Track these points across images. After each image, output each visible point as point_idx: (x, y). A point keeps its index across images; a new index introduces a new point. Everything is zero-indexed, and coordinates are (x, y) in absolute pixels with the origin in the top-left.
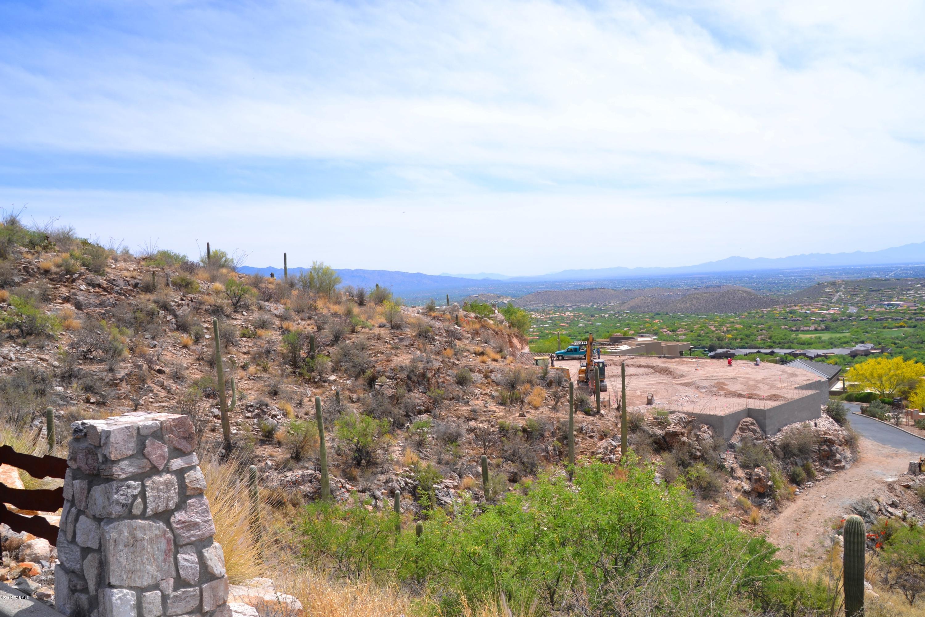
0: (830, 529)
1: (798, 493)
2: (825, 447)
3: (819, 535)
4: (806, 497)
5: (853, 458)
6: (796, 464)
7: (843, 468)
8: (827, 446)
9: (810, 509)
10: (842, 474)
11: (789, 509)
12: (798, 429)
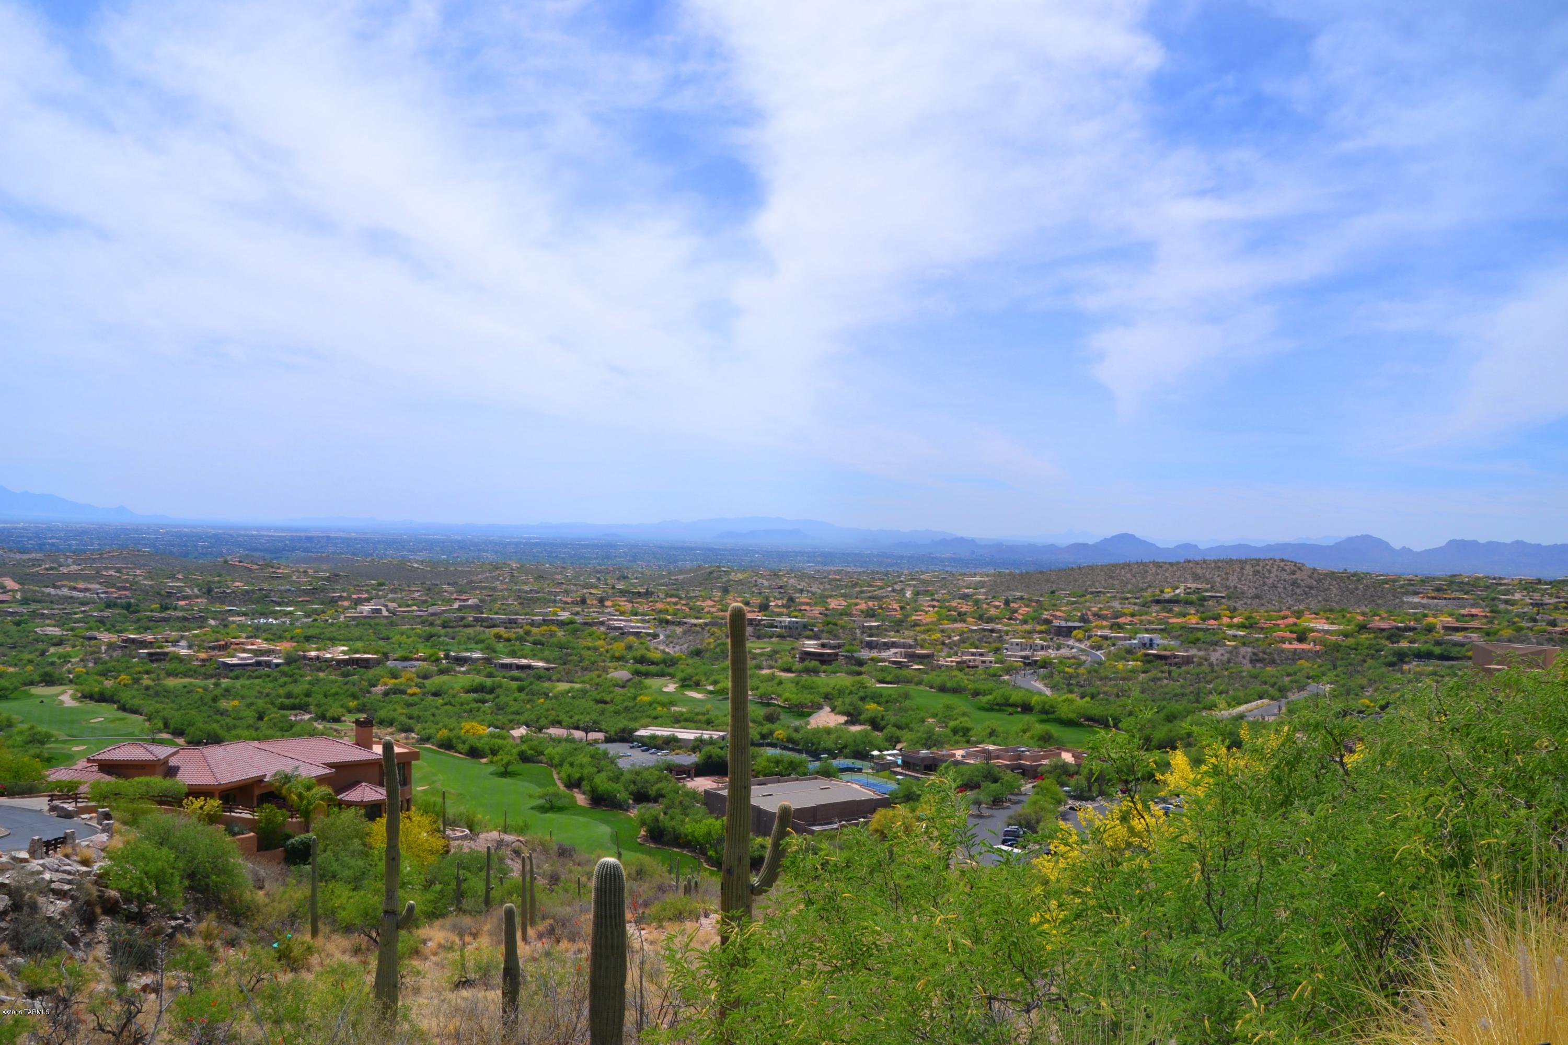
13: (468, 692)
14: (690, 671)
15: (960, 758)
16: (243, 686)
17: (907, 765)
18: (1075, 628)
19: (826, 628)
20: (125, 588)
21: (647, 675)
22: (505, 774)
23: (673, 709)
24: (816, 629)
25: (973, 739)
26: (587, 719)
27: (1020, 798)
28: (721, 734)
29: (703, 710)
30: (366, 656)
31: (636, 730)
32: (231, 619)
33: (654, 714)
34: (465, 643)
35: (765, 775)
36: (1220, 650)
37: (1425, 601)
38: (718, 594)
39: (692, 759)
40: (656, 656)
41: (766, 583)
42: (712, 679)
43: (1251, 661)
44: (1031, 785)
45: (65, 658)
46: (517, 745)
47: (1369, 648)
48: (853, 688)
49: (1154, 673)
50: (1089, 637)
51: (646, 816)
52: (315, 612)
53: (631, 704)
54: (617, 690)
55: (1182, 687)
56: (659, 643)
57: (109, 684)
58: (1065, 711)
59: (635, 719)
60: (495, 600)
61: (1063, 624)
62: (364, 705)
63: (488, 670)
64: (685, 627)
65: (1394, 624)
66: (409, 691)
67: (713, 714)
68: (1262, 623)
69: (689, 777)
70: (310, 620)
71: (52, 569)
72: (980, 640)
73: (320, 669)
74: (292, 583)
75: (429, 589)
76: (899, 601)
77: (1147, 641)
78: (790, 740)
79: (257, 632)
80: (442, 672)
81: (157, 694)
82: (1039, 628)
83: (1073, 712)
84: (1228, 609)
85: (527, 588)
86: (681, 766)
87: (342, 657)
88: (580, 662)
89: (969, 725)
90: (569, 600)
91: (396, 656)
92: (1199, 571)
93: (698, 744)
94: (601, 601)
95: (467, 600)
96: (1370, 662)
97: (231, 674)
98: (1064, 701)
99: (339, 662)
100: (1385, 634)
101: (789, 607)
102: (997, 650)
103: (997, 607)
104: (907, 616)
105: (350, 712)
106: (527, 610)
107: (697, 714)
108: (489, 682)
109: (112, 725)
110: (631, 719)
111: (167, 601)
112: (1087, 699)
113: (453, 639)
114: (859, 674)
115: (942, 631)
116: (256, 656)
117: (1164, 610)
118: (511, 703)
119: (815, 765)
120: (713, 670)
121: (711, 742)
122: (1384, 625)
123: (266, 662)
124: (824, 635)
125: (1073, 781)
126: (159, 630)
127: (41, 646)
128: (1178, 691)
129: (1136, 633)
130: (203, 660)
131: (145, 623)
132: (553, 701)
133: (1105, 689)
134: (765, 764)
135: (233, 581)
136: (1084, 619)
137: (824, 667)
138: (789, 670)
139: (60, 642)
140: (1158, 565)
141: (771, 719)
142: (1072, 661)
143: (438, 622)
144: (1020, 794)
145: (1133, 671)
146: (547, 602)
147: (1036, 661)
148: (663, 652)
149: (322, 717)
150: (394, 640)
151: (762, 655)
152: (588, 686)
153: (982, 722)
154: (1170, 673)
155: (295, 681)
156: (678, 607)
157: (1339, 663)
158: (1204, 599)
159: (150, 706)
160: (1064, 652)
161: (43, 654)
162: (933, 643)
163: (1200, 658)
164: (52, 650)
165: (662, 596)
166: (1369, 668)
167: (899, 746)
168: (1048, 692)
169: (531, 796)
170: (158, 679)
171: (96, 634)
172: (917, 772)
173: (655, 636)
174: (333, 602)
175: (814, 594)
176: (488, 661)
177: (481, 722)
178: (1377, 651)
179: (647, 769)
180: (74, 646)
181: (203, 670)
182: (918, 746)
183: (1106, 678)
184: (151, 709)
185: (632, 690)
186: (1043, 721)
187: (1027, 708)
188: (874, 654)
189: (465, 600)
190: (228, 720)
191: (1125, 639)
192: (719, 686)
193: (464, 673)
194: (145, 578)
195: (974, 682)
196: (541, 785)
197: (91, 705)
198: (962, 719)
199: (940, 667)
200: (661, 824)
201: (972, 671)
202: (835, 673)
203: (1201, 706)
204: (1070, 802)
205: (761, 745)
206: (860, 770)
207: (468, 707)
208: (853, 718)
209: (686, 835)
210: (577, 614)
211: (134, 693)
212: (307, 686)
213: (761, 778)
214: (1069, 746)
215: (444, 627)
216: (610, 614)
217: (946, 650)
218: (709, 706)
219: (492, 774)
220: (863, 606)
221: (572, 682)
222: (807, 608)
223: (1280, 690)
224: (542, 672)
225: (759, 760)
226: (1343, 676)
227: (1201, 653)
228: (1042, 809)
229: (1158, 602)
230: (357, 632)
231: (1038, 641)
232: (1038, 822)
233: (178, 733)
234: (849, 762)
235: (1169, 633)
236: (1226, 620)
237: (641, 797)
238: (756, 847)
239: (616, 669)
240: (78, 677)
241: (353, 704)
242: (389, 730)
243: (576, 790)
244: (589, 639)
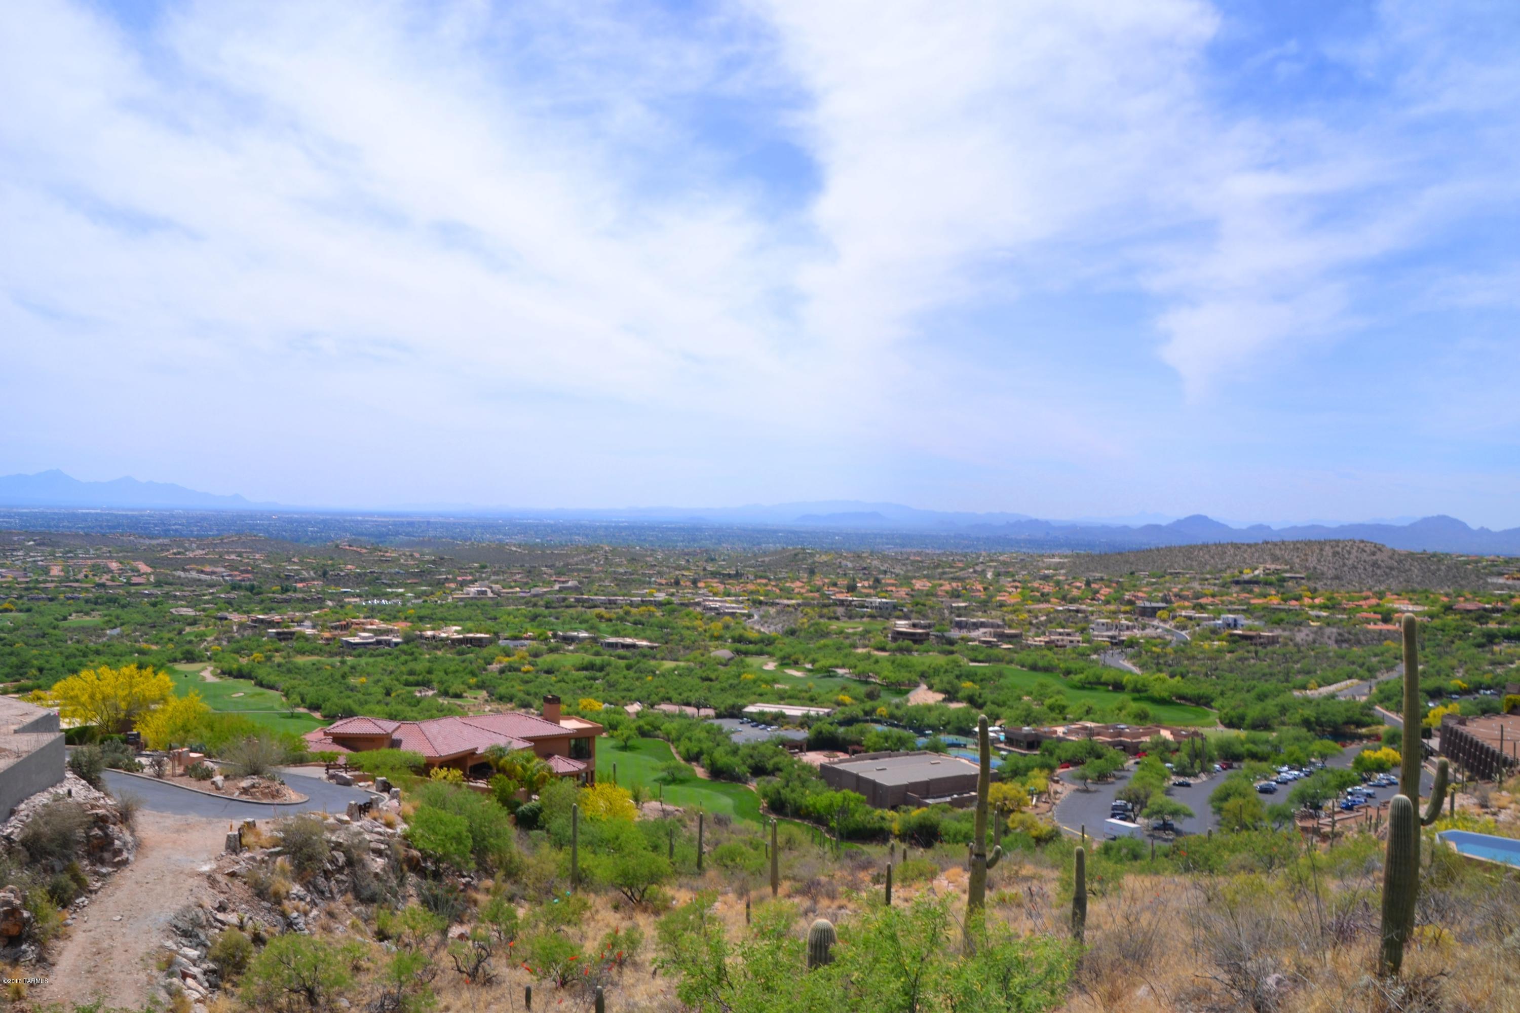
0: (155, 972)
1: (69, 922)
2: (96, 832)
3: (142, 987)
4: (85, 926)
5: (134, 841)
6: (53, 870)
7: (125, 862)
8: (100, 828)
9: (105, 945)
10: (126, 872)
11: (65, 953)
12: (45, 805)
13: (578, 669)
14: (788, 650)
15: (1061, 735)
16: (367, 664)
17: (1010, 741)
18: (1160, 609)
19: (915, 609)
20: (247, 572)
21: (746, 653)
22: (625, 748)
23: (776, 686)
24: (905, 610)
25: (1069, 716)
26: (697, 695)
27: (1123, 773)
28: (826, 710)
29: (805, 688)
30: (479, 635)
31: (745, 706)
32: (346, 600)
33: (759, 691)
34: (570, 623)
35: (875, 750)
36: (1305, 631)
37: (1510, 582)
38: (804, 576)
39: (802, 735)
40: (753, 635)
41: (850, 565)
42: (810, 657)
43: (1337, 642)
44: (1132, 762)
45: (202, 637)
46: (634, 721)
47: (1457, 628)
48: (949, 667)
49: (1240, 653)
50: (1174, 618)
51: (768, 789)
52: (424, 593)
53: (735, 682)
54: (721, 668)
55: (1270, 666)
56: (754, 623)
57: (244, 661)
58: (1158, 690)
59: (742, 696)
60: (592, 582)
61: (1148, 604)
62: (483, 682)
63: (595, 649)
64: (779, 607)
65: (1481, 605)
66: (523, 669)
67: (814, 692)
68: (1345, 604)
69: (801, 751)
70: (420, 601)
71: (179, 553)
72: (1067, 620)
73: (436, 648)
74: (401, 566)
75: (530, 572)
76: (982, 582)
77: (1231, 621)
78: (892, 716)
79: (372, 612)
80: (551, 651)
81: (289, 671)
82: (1123, 608)
83: (1166, 690)
84: (1309, 590)
85: (621, 570)
86: (793, 741)
87: (456, 636)
88: (681, 641)
89: (1064, 703)
90: (664, 582)
91: (507, 635)
92: (1278, 552)
93: (805, 722)
94: (695, 582)
95: (567, 582)
96: (1458, 642)
97: (354, 653)
98: (1156, 680)
99: (455, 642)
100: (1472, 615)
101: (875, 588)
102: (1083, 631)
103: (1079, 588)
104: (991, 597)
105: (470, 688)
106: (624, 591)
107: (800, 691)
108: (598, 660)
109: (252, 700)
110: (737, 697)
111: (287, 583)
112: (1178, 678)
113: (557, 618)
114: (952, 653)
115: (1029, 611)
116: (376, 635)
117: (1243, 590)
118: (622, 680)
119: (922, 741)
120: (810, 649)
121: (818, 718)
122: (1470, 606)
123: (385, 641)
124: (914, 615)
125: (1175, 758)
126: (284, 610)
127: (177, 626)
128: (1267, 671)
129: (1220, 614)
130: (327, 639)
131: (268, 604)
132: (662, 678)
133: (1194, 668)
134: (874, 739)
135: (346, 564)
136: (1165, 600)
137: (916, 647)
138: (883, 649)
139: (194, 622)
140: (1236, 546)
141: (871, 696)
142: (1159, 641)
143: (541, 603)
144: (1123, 770)
145: (1220, 651)
146: (642, 584)
147: (1123, 641)
148: (759, 631)
149: (446, 694)
150: (502, 620)
151: (854, 634)
152: (692, 664)
153: (1077, 701)
154: (1256, 653)
155: (415, 659)
156: (769, 588)
157: (1427, 643)
158: (1284, 580)
159: (286, 682)
160: (1149, 632)
161: (180, 633)
162: (1021, 623)
163: (1285, 638)
164: (188, 629)
165: (751, 577)
166: (1458, 649)
167: (998, 723)
168: (1136, 670)
169: (653, 769)
170: (289, 657)
171: (226, 614)
172: (1020, 747)
173: (750, 616)
174: (440, 584)
175: (897, 575)
176: (594, 640)
177: (596, 698)
178: (1465, 632)
179: (763, 743)
180: (207, 626)
181: (327, 648)
182: (1018, 723)
183: (1194, 657)
184: (287, 685)
185: (735, 668)
186: (1135, 700)
187: (1118, 687)
188: (964, 633)
189: (563, 582)
190: (360, 695)
191: (1209, 619)
192: (817, 665)
193: (572, 652)
194: (264, 562)
195: (1065, 661)
196: (660, 759)
197: (231, 681)
198: (1057, 697)
199: (1029, 646)
200: (783, 797)
201: (1061, 650)
202: (927, 652)
203: (1290, 685)
204: (1173, 778)
205: (867, 721)
206: (965, 746)
207: (581, 684)
208: (951, 695)
209: (807, 807)
210: (672, 595)
211: (270, 670)
212: (428, 664)
213: (871, 753)
214: (1166, 724)
215: (547, 607)
216: (703, 595)
217: (1033, 630)
218: (811, 684)
219: (612, 748)
220: (947, 587)
221: (676, 660)
222: (894, 589)
223: (1370, 670)
224: (647, 651)
225: (868, 736)
226: (1431, 657)
227: (1287, 634)
228: (1151, 784)
229: (1237, 583)
230: (466, 613)
231: (1123, 622)
232: (1147, 797)
233: (315, 707)
234: (952, 738)
235: (1251, 614)
236: (1307, 601)
237: (759, 771)
238: (876, 819)
239: (717, 647)
240: (216, 654)
241: (473, 681)
242: (509, 706)
243: (694, 764)
244: (687, 619)
